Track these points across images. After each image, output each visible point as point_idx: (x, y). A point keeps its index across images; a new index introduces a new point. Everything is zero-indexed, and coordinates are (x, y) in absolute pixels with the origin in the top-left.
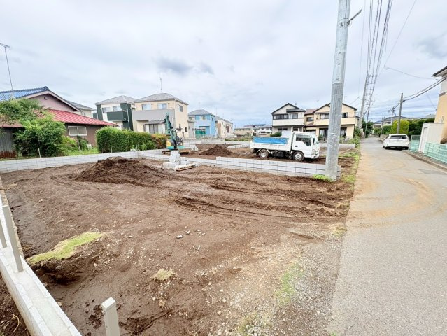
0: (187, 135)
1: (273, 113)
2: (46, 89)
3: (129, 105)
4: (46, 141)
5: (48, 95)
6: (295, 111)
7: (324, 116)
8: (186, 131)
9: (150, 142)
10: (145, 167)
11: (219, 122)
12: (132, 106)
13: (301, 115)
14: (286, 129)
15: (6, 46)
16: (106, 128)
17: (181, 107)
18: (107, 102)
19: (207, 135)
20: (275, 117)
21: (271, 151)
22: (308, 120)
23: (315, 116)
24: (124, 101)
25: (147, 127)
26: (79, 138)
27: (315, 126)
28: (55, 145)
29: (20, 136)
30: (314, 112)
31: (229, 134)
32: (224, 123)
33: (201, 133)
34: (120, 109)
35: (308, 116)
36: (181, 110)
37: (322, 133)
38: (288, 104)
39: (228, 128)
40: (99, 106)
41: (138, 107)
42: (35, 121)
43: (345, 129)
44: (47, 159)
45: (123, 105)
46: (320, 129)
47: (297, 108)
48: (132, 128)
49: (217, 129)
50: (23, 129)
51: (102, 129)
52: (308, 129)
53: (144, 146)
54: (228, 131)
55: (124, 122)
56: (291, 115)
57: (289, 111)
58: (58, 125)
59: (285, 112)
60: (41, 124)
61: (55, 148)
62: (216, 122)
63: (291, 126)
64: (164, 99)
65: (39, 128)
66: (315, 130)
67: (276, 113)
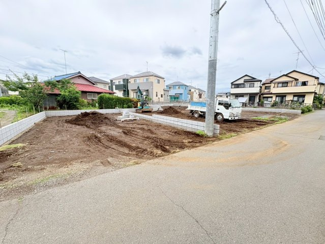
0: (162, 100)
1: (232, 83)
2: (79, 73)
3: (128, 80)
4: (70, 101)
5: (80, 76)
6: (252, 81)
7: (280, 85)
8: (162, 97)
9: (130, 104)
10: (106, 118)
11: (192, 90)
12: (129, 81)
13: (257, 84)
14: (243, 96)
15: (65, 51)
16: (102, 94)
17: (159, 81)
18: (116, 79)
19: (179, 100)
20: (233, 87)
21: (201, 112)
22: (266, 88)
23: (272, 85)
24: (125, 77)
25: (135, 94)
26: (93, 100)
27: (271, 94)
28: (74, 104)
29: (59, 98)
30: (272, 81)
31: (201, 99)
32: (197, 91)
33: (175, 99)
34: (122, 83)
35: (266, 85)
36: (159, 83)
37: (278, 99)
38: (246, 75)
39: (200, 96)
40: (111, 81)
41: (132, 81)
42: (66, 91)
43: (304, 96)
44: (70, 111)
45: (124, 80)
46: (277, 96)
47: (254, 78)
48: (128, 94)
49: (189, 96)
50: (60, 94)
51: (100, 95)
52: (265, 96)
53: (125, 106)
54: (200, 97)
55: (124, 91)
56: (247, 85)
57: (246, 81)
58: (77, 93)
59: (243, 82)
60: (70, 92)
61: (75, 106)
62: (190, 90)
63: (247, 94)
64: (148, 75)
65: (67, 94)
66: (272, 97)
67: (234, 83)
